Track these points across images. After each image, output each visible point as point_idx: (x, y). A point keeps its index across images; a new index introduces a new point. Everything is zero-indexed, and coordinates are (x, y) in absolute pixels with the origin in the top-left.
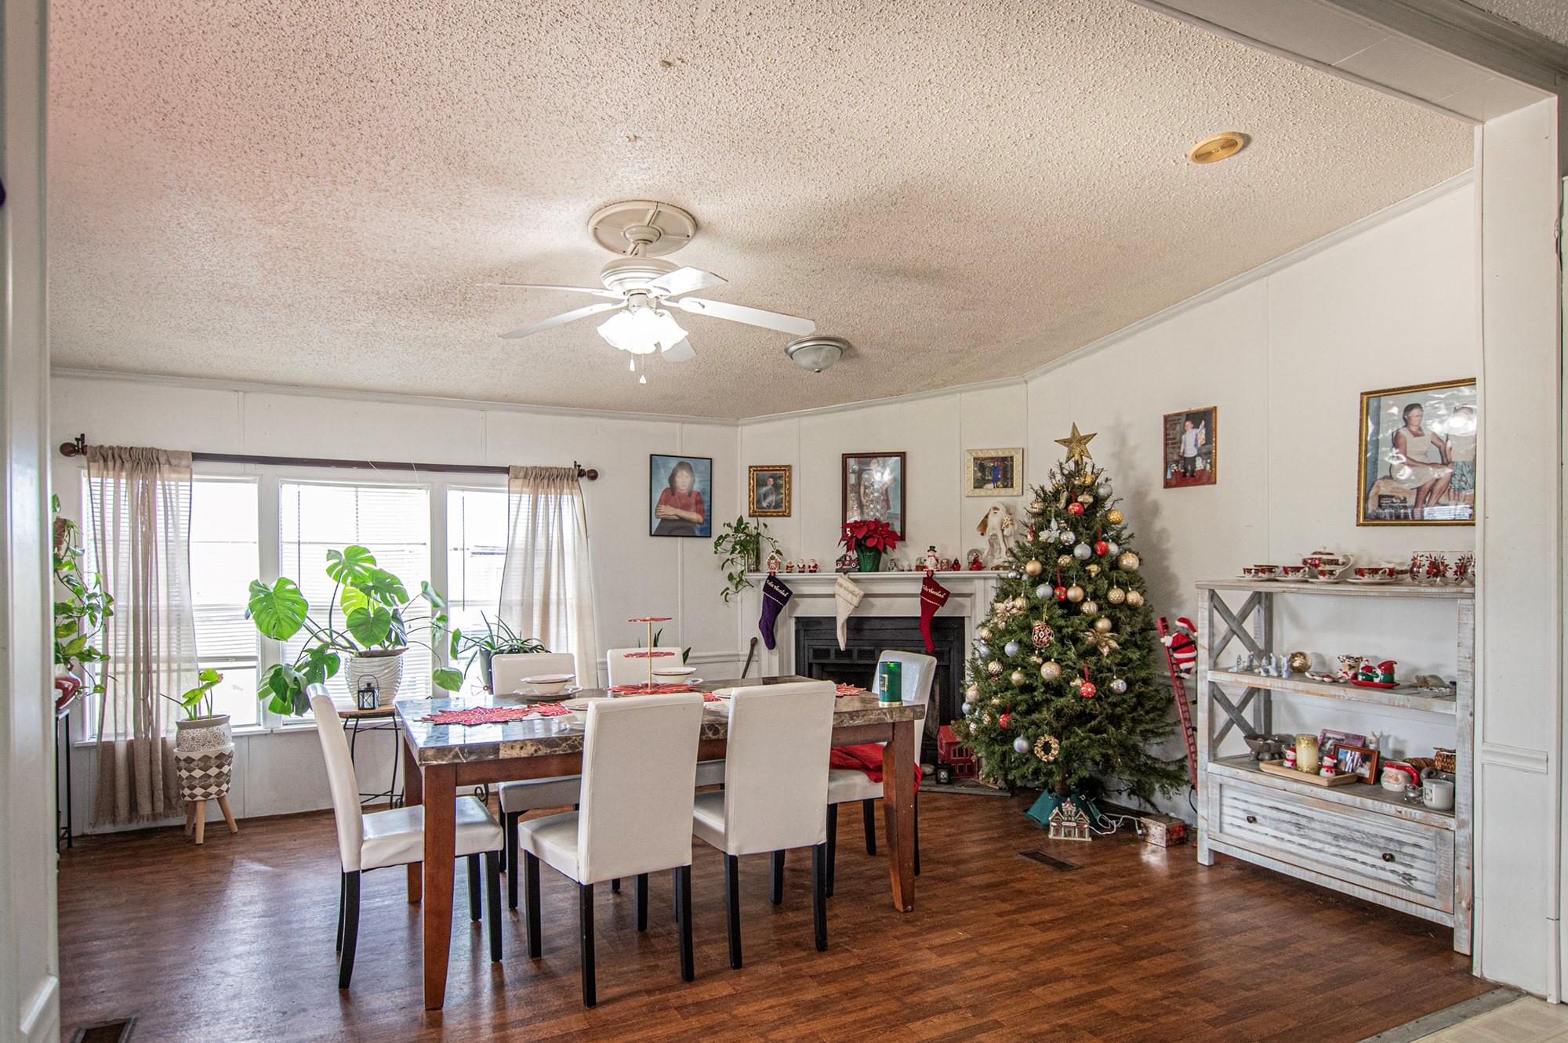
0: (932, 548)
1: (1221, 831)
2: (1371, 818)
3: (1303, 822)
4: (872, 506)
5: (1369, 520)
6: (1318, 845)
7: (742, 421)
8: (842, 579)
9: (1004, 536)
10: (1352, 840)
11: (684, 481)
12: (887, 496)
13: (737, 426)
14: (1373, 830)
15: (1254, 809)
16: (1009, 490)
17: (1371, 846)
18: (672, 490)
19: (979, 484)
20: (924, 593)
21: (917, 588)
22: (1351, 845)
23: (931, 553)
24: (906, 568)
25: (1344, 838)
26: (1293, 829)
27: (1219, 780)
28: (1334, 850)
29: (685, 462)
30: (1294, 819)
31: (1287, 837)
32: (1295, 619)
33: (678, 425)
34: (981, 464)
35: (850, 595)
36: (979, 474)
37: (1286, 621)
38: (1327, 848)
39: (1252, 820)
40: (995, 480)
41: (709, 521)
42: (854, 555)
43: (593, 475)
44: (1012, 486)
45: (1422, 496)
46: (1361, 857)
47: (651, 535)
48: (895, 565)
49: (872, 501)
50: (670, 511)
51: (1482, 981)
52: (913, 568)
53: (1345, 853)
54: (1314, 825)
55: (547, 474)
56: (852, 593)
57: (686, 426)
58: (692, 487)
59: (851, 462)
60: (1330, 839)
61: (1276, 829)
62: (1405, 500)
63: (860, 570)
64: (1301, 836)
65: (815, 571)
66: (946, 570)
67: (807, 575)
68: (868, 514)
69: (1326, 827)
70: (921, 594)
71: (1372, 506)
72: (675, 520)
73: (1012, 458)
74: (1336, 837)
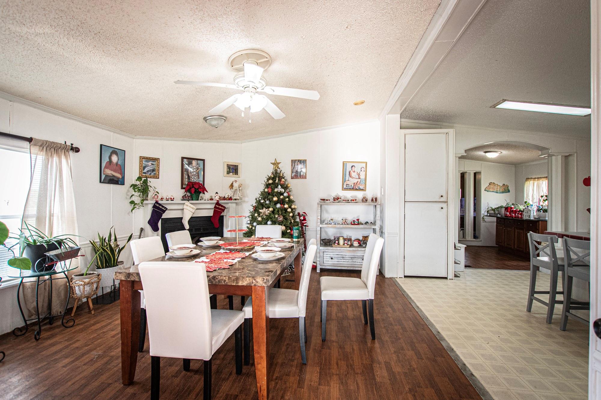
0: (217, 193)
1: (323, 263)
2: (360, 252)
3: (344, 256)
4: (193, 177)
5: (344, 189)
6: (347, 261)
7: (138, 137)
8: (187, 203)
9: (239, 190)
10: (356, 258)
11: (115, 159)
12: (198, 174)
13: (134, 138)
14: (359, 255)
15: (332, 256)
16: (237, 176)
17: (359, 258)
18: (110, 161)
19: (228, 173)
20: (215, 207)
21: (213, 206)
22: (355, 259)
23: (217, 194)
24: (207, 199)
25: (353, 258)
26: (342, 258)
27: (323, 251)
28: (351, 261)
29: (115, 151)
30: (342, 256)
31: (340, 260)
32: (327, 211)
33: (112, 133)
34: (229, 167)
35: (192, 209)
36: (228, 170)
37: (325, 212)
38: (350, 261)
39: (332, 259)
40: (233, 172)
41: (123, 178)
42: (189, 194)
43: (77, 150)
44: (238, 174)
45: (355, 184)
46: (357, 261)
47: (100, 182)
48: (202, 199)
49: (193, 175)
50: (109, 172)
51: (387, 278)
52: (209, 199)
53: (353, 261)
54: (346, 256)
55: (55, 146)
56: (193, 208)
57: (115, 134)
58: (118, 162)
59: (185, 160)
60: (350, 259)
61: (338, 259)
62: (351, 185)
63: (192, 200)
64: (344, 260)
65: (173, 200)
66: (222, 200)
67: (170, 202)
68: (191, 180)
69: (350, 256)
70: (214, 208)
71: (345, 187)
72: (111, 176)
73: (238, 166)
74: (352, 258)
